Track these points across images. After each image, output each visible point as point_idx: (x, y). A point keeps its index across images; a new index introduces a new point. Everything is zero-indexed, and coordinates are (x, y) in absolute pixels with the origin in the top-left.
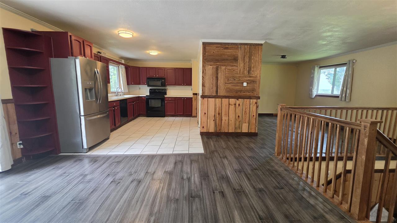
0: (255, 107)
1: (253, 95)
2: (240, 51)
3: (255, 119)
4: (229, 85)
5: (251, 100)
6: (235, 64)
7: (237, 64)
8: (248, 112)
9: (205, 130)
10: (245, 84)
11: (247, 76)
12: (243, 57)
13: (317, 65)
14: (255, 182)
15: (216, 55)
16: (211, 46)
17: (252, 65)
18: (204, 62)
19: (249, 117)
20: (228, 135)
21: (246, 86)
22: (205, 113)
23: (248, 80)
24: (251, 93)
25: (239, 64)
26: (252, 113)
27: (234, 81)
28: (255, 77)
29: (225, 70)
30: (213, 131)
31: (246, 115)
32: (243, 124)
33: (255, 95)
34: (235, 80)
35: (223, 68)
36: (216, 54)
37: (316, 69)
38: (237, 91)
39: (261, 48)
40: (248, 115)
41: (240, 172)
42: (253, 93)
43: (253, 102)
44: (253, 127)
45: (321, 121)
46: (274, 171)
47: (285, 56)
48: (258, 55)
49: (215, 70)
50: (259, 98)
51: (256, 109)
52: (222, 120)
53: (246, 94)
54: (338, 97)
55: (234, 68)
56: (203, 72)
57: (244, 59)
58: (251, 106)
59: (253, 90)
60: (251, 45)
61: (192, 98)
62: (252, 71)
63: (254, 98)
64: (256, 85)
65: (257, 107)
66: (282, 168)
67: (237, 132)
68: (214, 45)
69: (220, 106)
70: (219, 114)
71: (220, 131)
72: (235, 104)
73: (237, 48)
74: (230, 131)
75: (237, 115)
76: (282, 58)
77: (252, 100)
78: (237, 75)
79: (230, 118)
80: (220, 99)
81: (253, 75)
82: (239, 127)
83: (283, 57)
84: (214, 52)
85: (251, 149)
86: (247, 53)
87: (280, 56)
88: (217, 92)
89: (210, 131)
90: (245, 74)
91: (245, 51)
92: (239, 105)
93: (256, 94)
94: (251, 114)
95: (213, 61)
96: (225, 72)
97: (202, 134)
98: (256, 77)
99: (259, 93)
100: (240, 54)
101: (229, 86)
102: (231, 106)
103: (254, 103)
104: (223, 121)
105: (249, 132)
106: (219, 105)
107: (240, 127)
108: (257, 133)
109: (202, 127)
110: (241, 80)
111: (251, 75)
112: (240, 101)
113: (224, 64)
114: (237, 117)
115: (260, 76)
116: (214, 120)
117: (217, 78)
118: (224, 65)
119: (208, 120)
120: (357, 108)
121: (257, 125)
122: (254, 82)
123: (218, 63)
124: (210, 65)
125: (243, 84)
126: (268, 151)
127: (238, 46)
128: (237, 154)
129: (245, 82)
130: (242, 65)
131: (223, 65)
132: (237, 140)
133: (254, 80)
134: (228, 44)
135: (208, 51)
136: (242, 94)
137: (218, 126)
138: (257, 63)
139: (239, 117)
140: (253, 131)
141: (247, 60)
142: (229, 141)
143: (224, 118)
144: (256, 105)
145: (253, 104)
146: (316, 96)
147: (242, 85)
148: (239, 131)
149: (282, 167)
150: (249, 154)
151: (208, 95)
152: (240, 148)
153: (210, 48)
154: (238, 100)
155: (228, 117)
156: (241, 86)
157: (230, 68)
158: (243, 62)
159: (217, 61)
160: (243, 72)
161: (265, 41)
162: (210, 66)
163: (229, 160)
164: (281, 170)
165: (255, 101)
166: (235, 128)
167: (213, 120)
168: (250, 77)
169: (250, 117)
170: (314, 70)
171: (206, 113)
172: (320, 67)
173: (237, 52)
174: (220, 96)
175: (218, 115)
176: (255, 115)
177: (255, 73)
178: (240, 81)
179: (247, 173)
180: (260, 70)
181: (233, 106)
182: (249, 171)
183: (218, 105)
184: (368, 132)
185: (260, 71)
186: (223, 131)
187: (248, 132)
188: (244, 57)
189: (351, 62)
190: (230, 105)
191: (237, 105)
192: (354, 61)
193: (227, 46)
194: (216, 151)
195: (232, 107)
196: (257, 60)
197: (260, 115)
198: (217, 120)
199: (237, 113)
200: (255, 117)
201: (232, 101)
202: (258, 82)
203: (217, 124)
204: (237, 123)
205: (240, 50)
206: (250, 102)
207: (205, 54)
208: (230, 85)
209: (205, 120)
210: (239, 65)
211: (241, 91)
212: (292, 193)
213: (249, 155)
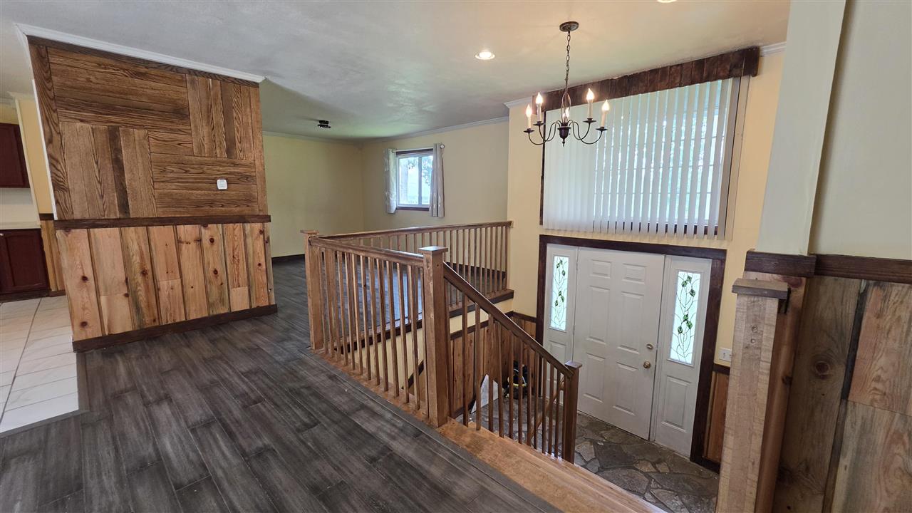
0: (260, 243)
1: (250, 213)
2: (191, 91)
3: (265, 273)
4: (169, 185)
5: (248, 226)
6: (181, 127)
7: (189, 128)
8: (242, 257)
9: (93, 332)
10: (222, 184)
11: (224, 162)
12: (204, 108)
13: (393, 148)
14: (249, 437)
15: (103, 91)
16: (75, 56)
17: (237, 135)
18: (49, 107)
19: (248, 271)
20: (186, 329)
21: (226, 188)
22: (85, 279)
23: (231, 173)
24: (244, 208)
25: (196, 126)
26: (254, 259)
27: (185, 175)
28: (249, 167)
29: (146, 142)
30: (129, 329)
31: (238, 265)
32: (232, 291)
33: (257, 212)
34: (186, 172)
35: (138, 133)
36: (97, 86)
37: (392, 156)
38: (199, 204)
39: (257, 95)
40: (242, 265)
41: (207, 425)
42: (248, 206)
43: (252, 230)
44: (262, 294)
45: (375, 260)
46: (302, 390)
47: (327, 122)
48: (248, 110)
49: (102, 138)
50: (267, 219)
51: (263, 247)
52: (157, 290)
53: (229, 209)
54: (427, 209)
55: (181, 137)
56: (49, 142)
57: (208, 117)
58: (249, 241)
59: (249, 200)
60: (225, 79)
61: (38, 231)
62: (238, 151)
63: (256, 219)
64: (255, 186)
65: (266, 242)
66: (323, 374)
67: (215, 313)
68: (88, 58)
69: (145, 248)
70: (144, 273)
71: (157, 324)
72: (199, 240)
73: (180, 81)
74: (193, 316)
75: (211, 270)
76: (321, 126)
77: (249, 224)
78: (193, 158)
79: (186, 282)
80: (141, 230)
81: (243, 162)
82: (222, 301)
83: (324, 124)
84: (89, 80)
85: (253, 352)
86: (215, 100)
87: (318, 120)
88: (124, 206)
89: (118, 330)
90: (219, 156)
91: (208, 94)
92: (212, 241)
93: (260, 210)
94: (251, 260)
95: (90, 108)
96: (147, 146)
97: (81, 348)
98: (253, 165)
99: (265, 206)
100: (193, 99)
101: (171, 188)
102: (184, 246)
103: (257, 232)
104: (163, 295)
105: (254, 306)
106: (140, 247)
107: (224, 299)
108: (276, 305)
109: (77, 323)
110: (209, 172)
111: (237, 161)
112: (214, 230)
113: (138, 122)
114: (211, 274)
115: (263, 165)
116: (127, 295)
117: (118, 165)
118: (141, 127)
119: (103, 299)
120: (444, 228)
121: (272, 285)
122: (247, 178)
123: (113, 118)
124: (82, 121)
125: (216, 183)
126: (298, 343)
127: (182, 77)
128: (206, 376)
129: (221, 178)
130: (205, 131)
131: (134, 126)
132: (217, 335)
133: (248, 174)
134: (147, 63)
135: (63, 71)
136: (218, 210)
137: (145, 310)
138: (251, 131)
139: (216, 272)
140: (264, 302)
141: (219, 118)
142: (188, 346)
143: (164, 284)
144: (262, 236)
145: (255, 236)
146: (396, 209)
147: (213, 186)
148: (223, 310)
149: (323, 372)
150: (244, 365)
151: (87, 216)
152: (220, 358)
153: (69, 62)
154: (205, 226)
155: (181, 277)
156: (210, 190)
157: (166, 136)
158: (208, 122)
159: (110, 109)
160: (212, 150)
161: (264, 78)
162: (79, 125)
163: (177, 403)
164: (319, 380)
165: (258, 226)
166: (210, 305)
167: (121, 296)
168: (235, 165)
169: (251, 270)
170: (388, 159)
171: (89, 273)
172: (398, 153)
173: (184, 93)
174: (137, 218)
175: (139, 278)
176: (262, 261)
177: (247, 155)
178: (203, 176)
179: (228, 422)
180: (261, 148)
181: (193, 245)
182: (237, 413)
183: (136, 247)
184: (431, 270)
185: (260, 152)
186: (166, 319)
187: (251, 306)
188: (209, 111)
189: (438, 148)
190: (182, 243)
191: (206, 242)
192: (442, 147)
193: (143, 70)
194: (134, 389)
195: (189, 251)
196: (250, 121)
197: (277, 261)
198: (139, 293)
199: (209, 263)
200: (264, 267)
201: (187, 231)
202: (258, 181)
203: (143, 305)
204: (214, 292)
205: (194, 88)
206: (244, 230)
207: (49, 79)
208: (174, 187)
209: (86, 300)
210: (196, 132)
211: (212, 203)
212: (336, 427)
213: (244, 369)
